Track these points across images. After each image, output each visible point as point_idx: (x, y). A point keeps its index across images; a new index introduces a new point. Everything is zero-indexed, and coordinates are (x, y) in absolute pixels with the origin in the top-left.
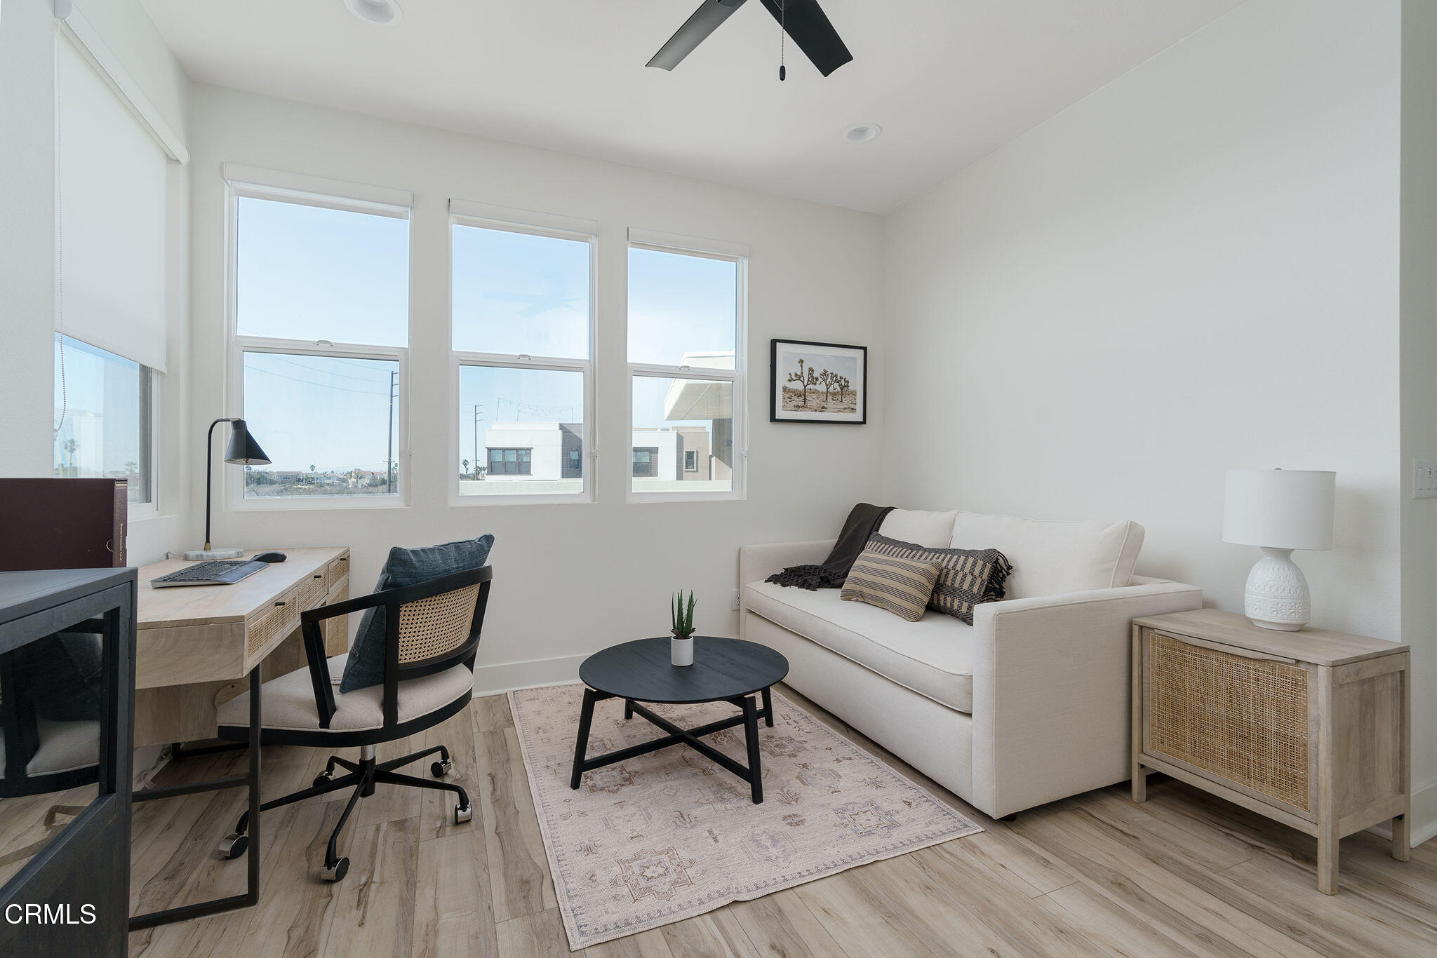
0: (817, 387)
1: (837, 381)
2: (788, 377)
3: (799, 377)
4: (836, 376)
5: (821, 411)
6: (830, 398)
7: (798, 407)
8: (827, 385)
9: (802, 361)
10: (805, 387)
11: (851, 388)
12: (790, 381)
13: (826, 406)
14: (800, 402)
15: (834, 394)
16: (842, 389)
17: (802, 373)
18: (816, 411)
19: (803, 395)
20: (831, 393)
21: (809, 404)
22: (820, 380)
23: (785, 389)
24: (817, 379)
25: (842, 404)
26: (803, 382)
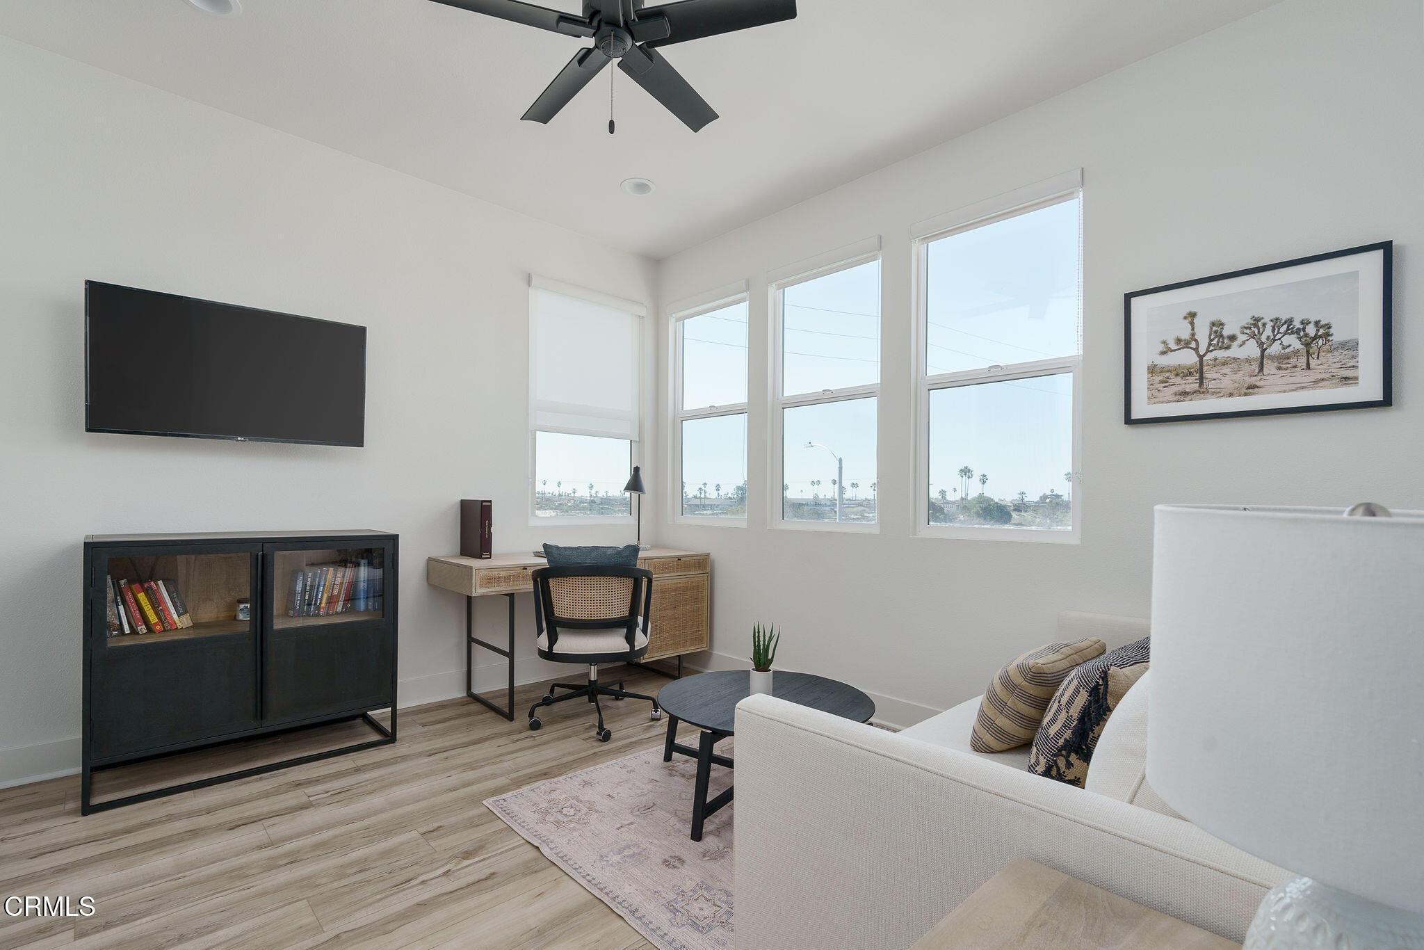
0: (1235, 352)
1: (1290, 331)
2: (1161, 348)
3: (1183, 344)
4: (1289, 322)
5: (1246, 394)
6: (1269, 367)
7: (1185, 394)
8: (1261, 344)
9: (1192, 315)
10: (1201, 357)
11: (1338, 336)
12: (1163, 353)
13: (1259, 384)
14: (1191, 384)
15: (1283, 360)
16: (1307, 345)
17: (1193, 335)
18: (1231, 395)
19: (1199, 372)
20: (1272, 358)
21: (1212, 385)
22: (1242, 338)
23: (1153, 370)
24: (1233, 338)
25: (1308, 372)
26: (1196, 350)
